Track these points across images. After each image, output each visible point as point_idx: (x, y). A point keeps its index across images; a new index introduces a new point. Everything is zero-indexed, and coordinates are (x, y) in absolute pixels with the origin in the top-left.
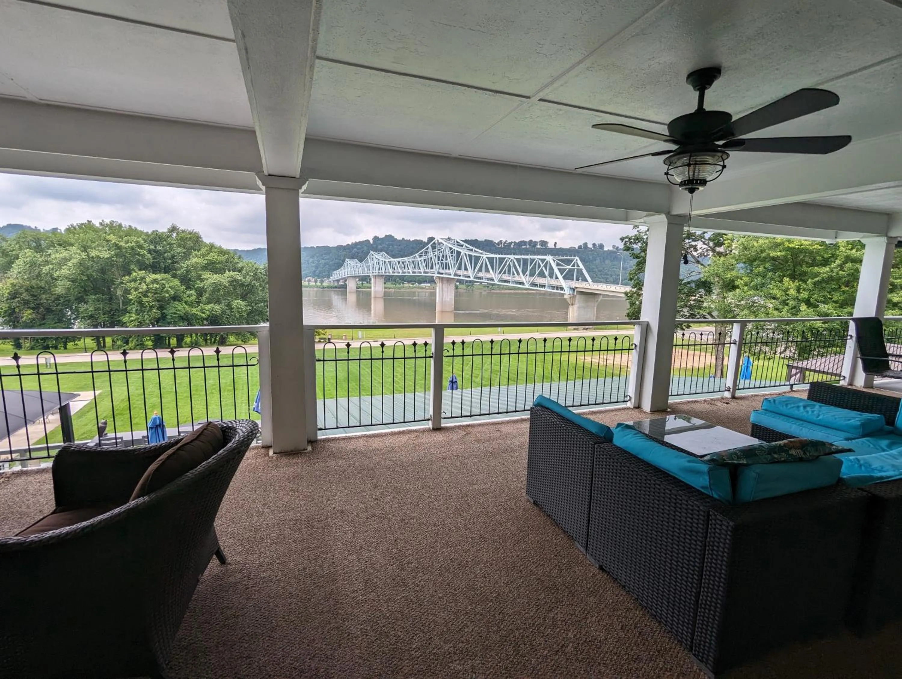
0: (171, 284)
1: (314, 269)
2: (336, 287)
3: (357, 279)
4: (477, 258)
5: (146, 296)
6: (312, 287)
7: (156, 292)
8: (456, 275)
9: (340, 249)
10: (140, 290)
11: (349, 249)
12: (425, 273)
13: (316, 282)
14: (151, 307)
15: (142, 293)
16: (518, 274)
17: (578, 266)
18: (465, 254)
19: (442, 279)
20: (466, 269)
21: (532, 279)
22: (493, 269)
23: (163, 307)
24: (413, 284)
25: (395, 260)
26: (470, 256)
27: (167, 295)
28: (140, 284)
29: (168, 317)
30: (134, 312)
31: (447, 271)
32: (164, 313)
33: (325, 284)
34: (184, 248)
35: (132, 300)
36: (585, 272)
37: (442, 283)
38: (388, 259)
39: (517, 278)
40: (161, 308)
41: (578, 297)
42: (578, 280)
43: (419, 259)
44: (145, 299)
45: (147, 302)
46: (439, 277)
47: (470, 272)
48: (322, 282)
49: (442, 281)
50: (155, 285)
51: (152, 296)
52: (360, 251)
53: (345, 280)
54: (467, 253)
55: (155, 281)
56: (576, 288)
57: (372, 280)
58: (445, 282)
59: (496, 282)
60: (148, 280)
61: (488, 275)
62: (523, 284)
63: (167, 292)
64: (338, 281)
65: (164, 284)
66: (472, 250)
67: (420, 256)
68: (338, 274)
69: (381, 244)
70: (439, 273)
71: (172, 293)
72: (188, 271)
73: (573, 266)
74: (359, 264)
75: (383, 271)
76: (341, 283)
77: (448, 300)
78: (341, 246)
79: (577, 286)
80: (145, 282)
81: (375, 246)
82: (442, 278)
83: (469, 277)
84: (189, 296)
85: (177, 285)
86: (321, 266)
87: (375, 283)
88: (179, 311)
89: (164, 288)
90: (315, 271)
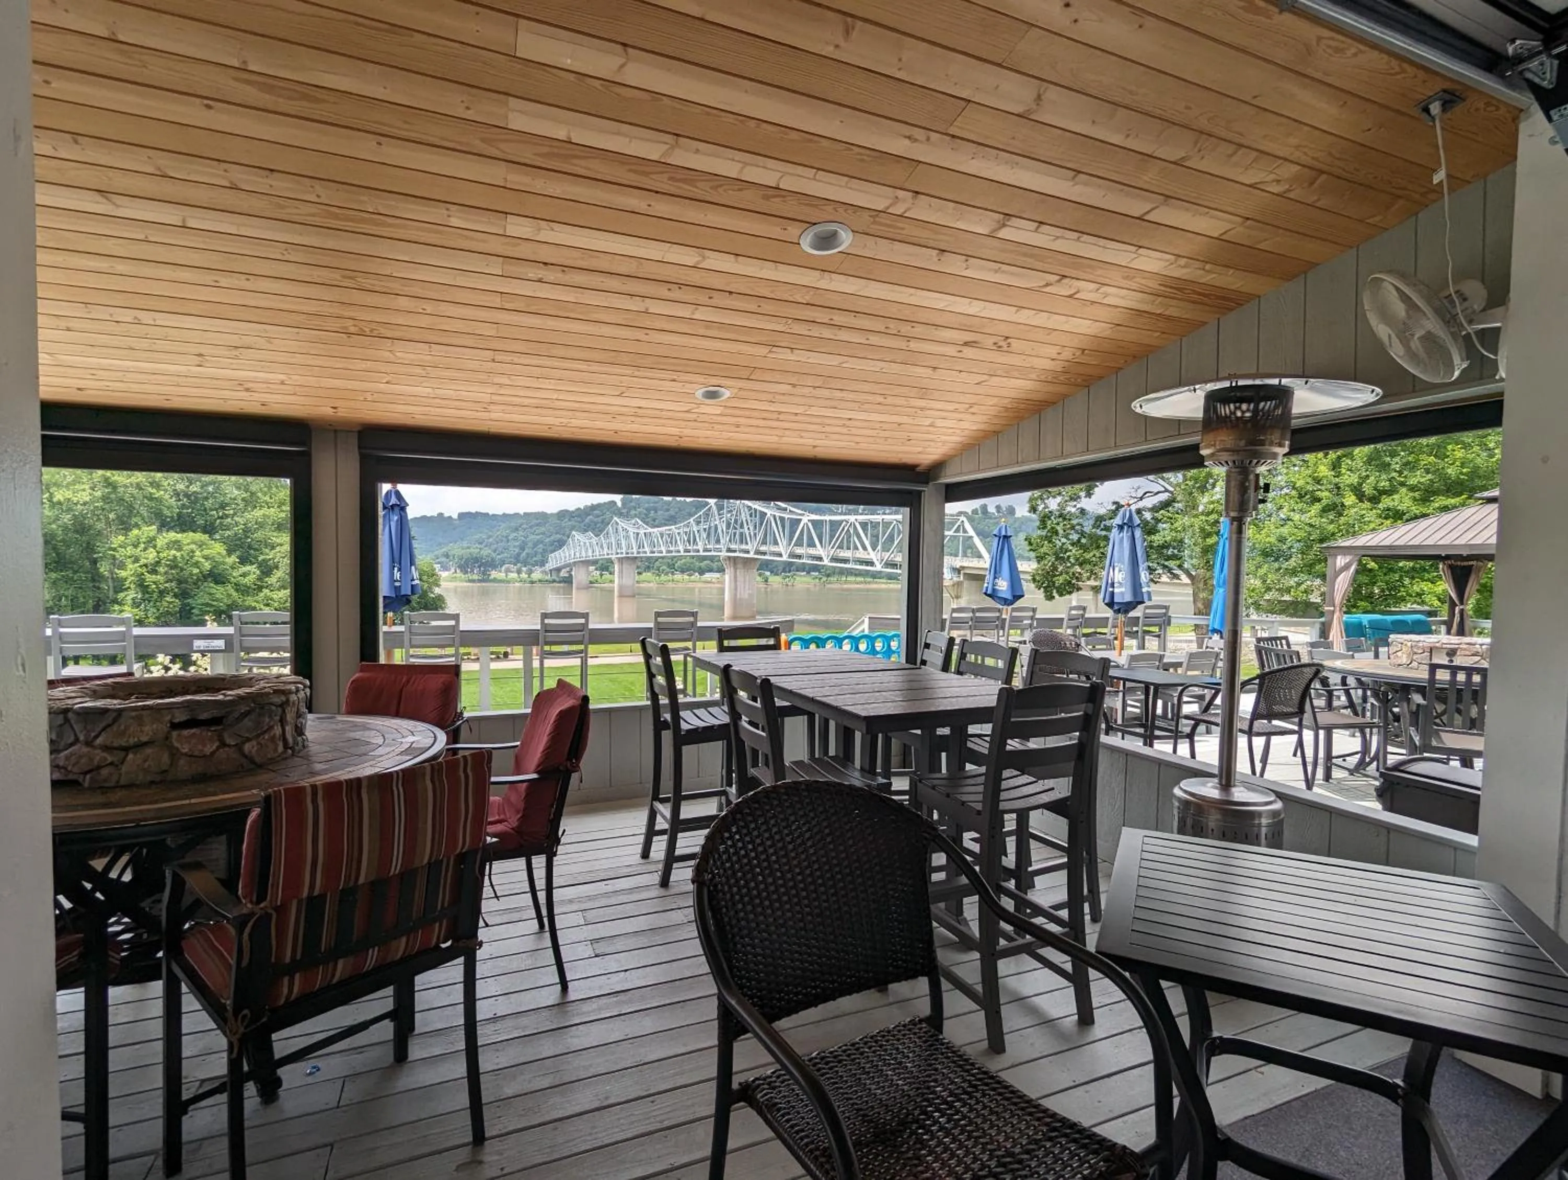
0: (206, 552)
1: (517, 550)
2: (554, 581)
3: (592, 568)
4: (795, 523)
5: (154, 572)
6: (514, 581)
7: (173, 564)
8: (758, 552)
9: (564, 516)
10: (143, 561)
11: (579, 516)
12: (705, 550)
13: (519, 572)
14: (162, 593)
15: (146, 565)
16: (865, 548)
17: (965, 531)
18: (774, 517)
19: (734, 561)
20: (776, 543)
21: (886, 555)
22: (821, 543)
23: (188, 594)
24: (690, 575)
25: (656, 530)
26: (782, 519)
27: (196, 571)
28: (145, 549)
29: (195, 611)
30: (130, 602)
31: (744, 547)
32: (189, 604)
33: (537, 575)
34: (246, 491)
35: (126, 579)
36: (977, 541)
37: (736, 569)
38: (644, 529)
39: (861, 554)
40: (183, 595)
41: (966, 584)
42: (965, 555)
43: (695, 529)
44: (149, 578)
45: (155, 583)
46: (729, 558)
47: (782, 548)
48: (530, 572)
49: (735, 564)
50: (173, 552)
51: (166, 573)
52: (600, 519)
53: (570, 566)
54: (777, 514)
55: (177, 545)
56: (963, 568)
57: (616, 567)
58: (740, 566)
59: (826, 562)
60: (161, 542)
61: (812, 551)
62: (871, 563)
63: (196, 564)
64: (558, 570)
65: (193, 552)
66: (785, 509)
67: (698, 523)
68: (556, 559)
69: (635, 508)
70: (729, 550)
71: (207, 566)
72: (246, 531)
73: (957, 531)
74: (595, 540)
75: (635, 550)
76: (563, 574)
77: (746, 596)
78: (567, 511)
79: (965, 564)
80: (155, 547)
81: (624, 511)
82: (735, 558)
83: (781, 555)
84: (244, 575)
85: (219, 553)
86: (530, 545)
87: (621, 572)
88: (217, 600)
89: (192, 557)
90: (519, 555)
